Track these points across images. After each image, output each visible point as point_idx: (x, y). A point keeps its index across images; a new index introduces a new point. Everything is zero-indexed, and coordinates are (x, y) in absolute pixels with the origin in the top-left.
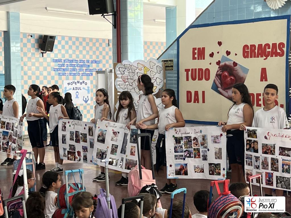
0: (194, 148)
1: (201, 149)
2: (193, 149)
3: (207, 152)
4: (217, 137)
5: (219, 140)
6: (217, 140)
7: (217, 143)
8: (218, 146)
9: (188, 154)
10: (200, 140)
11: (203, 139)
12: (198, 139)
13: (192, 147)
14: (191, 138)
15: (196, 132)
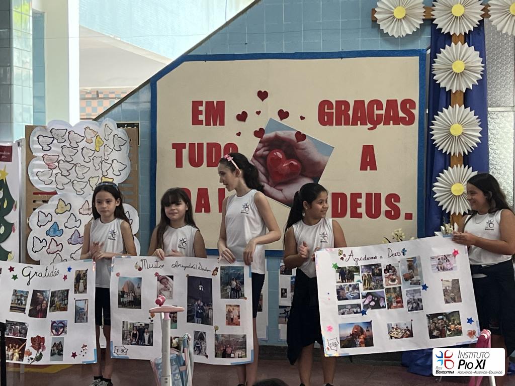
0: (387, 289)
1: (406, 288)
2: (384, 290)
3: (420, 292)
4: (446, 258)
5: (452, 263)
6: (445, 264)
7: (447, 270)
8: (449, 276)
9: (373, 300)
10: (402, 269)
11: (410, 267)
12: (396, 268)
13: (382, 285)
14: (380, 268)
15: (392, 255)
